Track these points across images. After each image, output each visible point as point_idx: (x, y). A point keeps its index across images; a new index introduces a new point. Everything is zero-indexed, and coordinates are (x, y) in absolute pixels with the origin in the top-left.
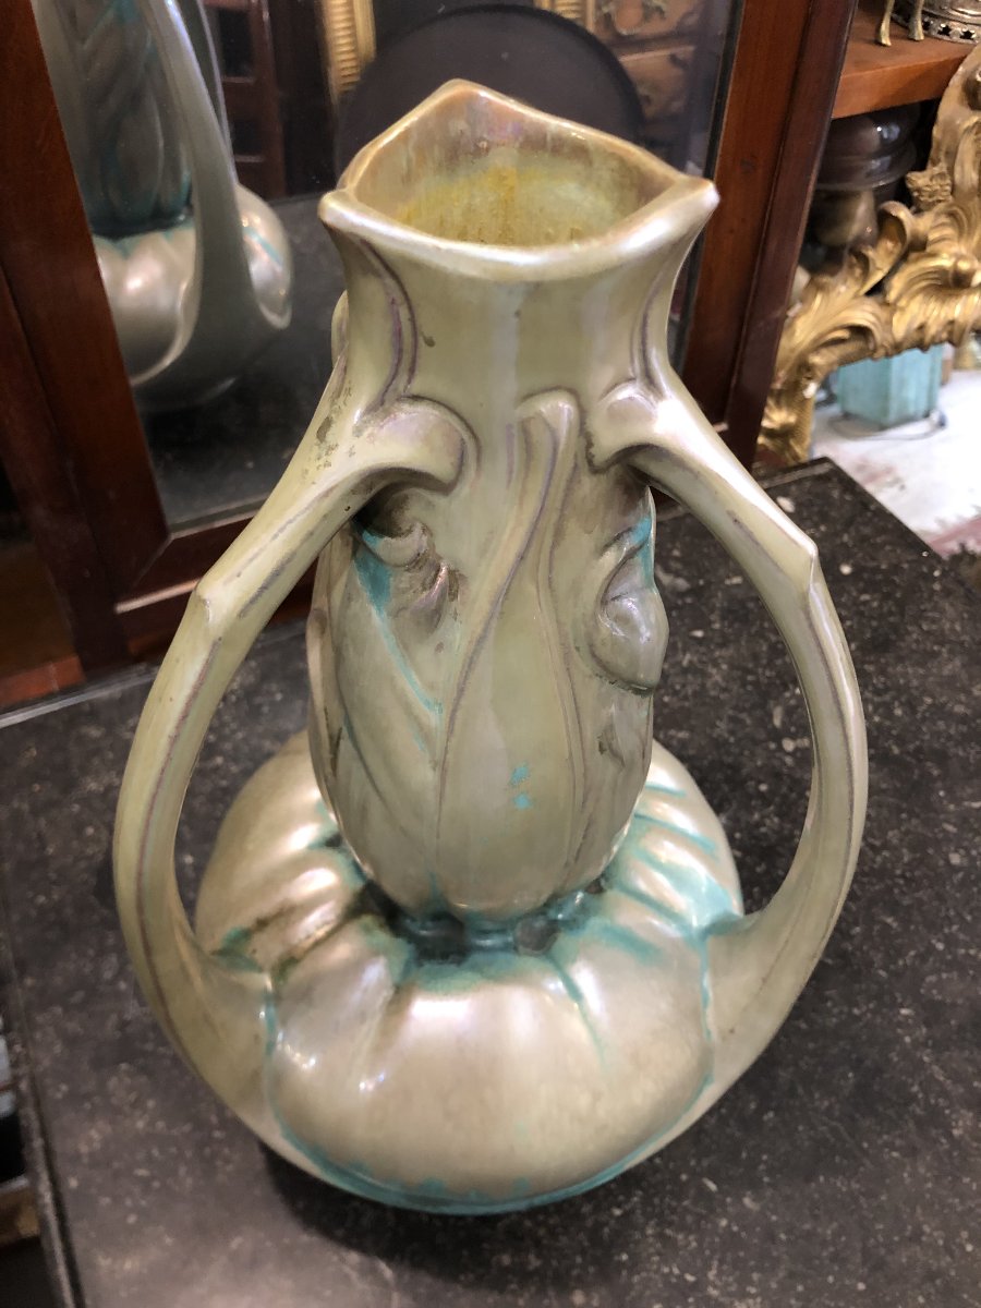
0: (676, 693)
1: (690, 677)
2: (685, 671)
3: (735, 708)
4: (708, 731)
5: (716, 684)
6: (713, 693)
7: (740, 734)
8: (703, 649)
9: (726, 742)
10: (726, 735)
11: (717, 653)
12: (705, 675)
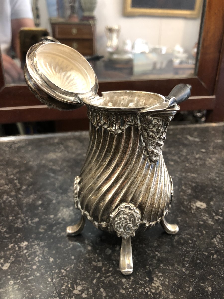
0: (191, 164)
1: (199, 161)
2: (196, 159)
3: (219, 170)
4: (206, 175)
5: (210, 164)
6: (209, 165)
7: (221, 178)
8: (205, 154)
9: (214, 180)
10: (215, 178)
11: (211, 156)
12: (205, 160)
